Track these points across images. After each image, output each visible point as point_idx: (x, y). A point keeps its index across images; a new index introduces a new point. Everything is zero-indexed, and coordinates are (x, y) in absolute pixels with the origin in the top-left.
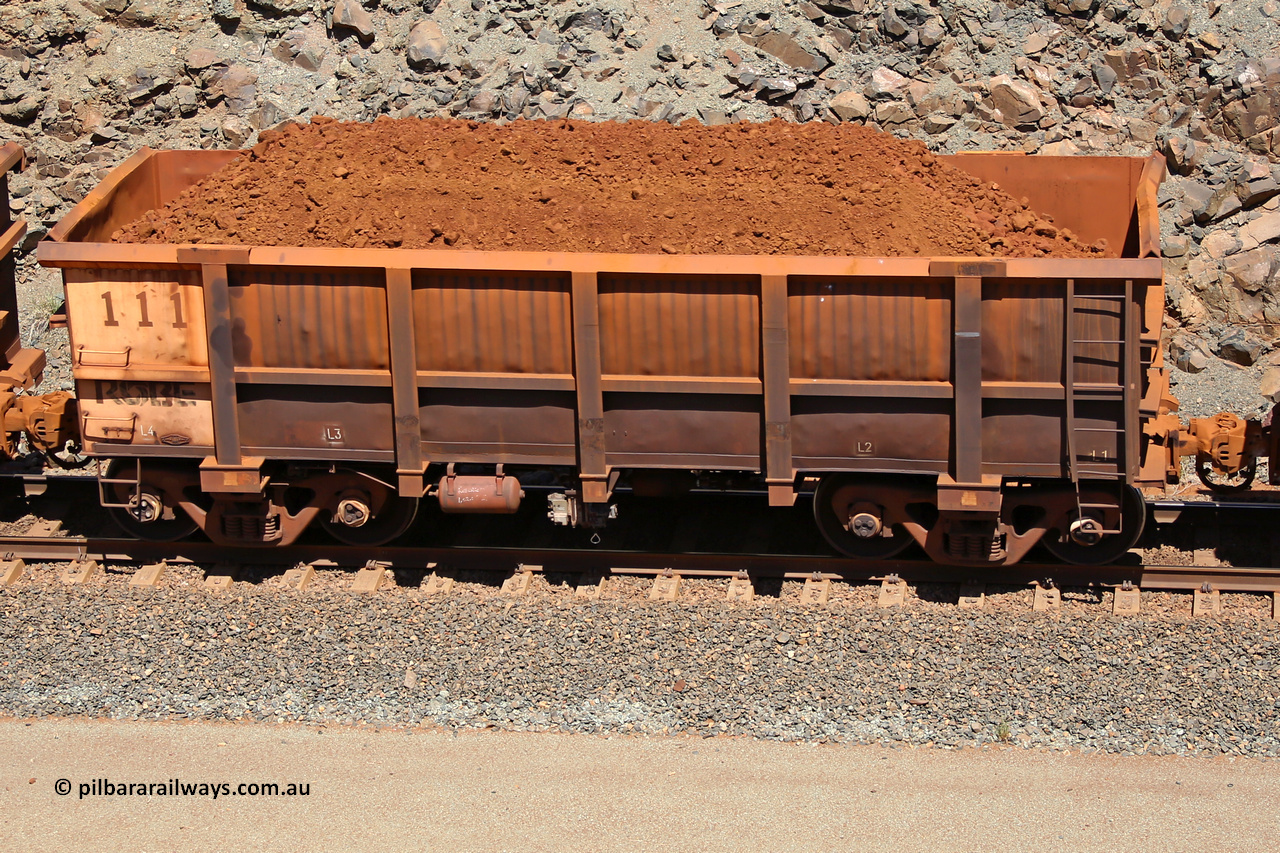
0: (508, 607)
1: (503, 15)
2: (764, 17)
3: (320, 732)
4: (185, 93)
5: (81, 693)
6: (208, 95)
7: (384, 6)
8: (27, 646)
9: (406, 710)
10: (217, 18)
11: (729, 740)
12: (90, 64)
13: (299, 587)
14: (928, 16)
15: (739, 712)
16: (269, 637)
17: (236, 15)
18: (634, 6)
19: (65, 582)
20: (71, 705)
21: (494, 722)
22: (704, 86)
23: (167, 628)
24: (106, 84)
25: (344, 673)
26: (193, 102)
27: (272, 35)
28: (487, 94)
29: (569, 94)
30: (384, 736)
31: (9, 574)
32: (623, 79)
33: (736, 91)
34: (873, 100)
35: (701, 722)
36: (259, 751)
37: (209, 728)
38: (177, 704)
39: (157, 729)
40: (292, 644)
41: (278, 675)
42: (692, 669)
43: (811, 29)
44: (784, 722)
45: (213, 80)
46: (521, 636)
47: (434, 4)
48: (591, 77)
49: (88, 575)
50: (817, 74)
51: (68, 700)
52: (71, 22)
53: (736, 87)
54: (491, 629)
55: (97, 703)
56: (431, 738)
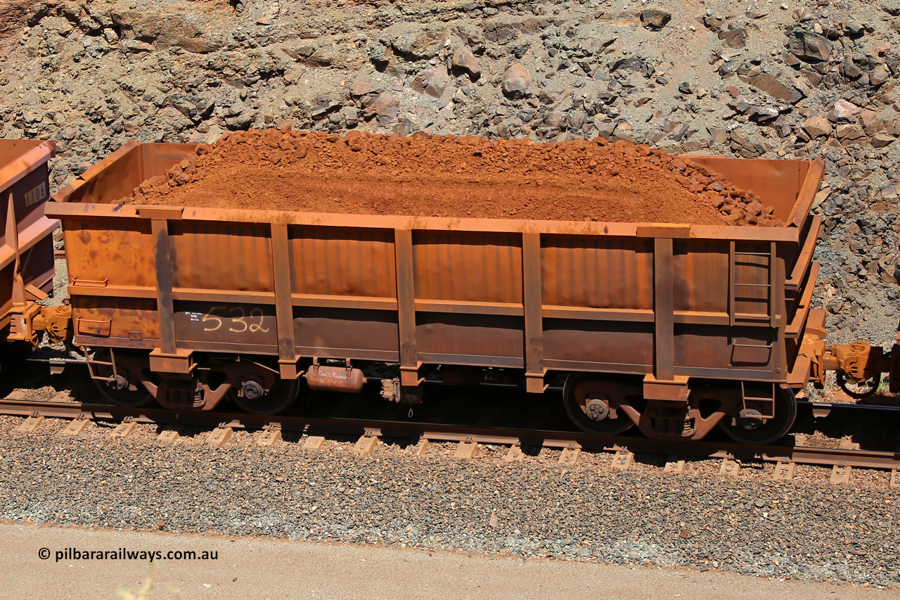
0: (563, 473)
1: (570, 60)
2: (756, 63)
3: (430, 555)
4: (350, 112)
5: (268, 521)
6: (365, 113)
7: (488, 54)
8: (234, 487)
9: (490, 542)
10: (373, 61)
11: (719, 574)
12: (287, 91)
13: (418, 453)
14: (877, 64)
15: (727, 554)
16: (397, 487)
17: (386, 58)
18: (663, 55)
19: (260, 444)
20: (262, 529)
21: (552, 554)
22: (712, 111)
23: (328, 479)
24: (297, 105)
25: (448, 515)
26: (355, 118)
27: (410, 73)
28: (557, 115)
29: (615, 116)
30: (475, 560)
31: (222, 437)
32: (654, 105)
33: (734, 115)
34: (834, 123)
35: (700, 560)
36: (388, 566)
37: (354, 549)
38: (333, 531)
39: (319, 548)
40: (412, 493)
41: (402, 514)
42: (694, 522)
43: (790, 72)
44: (759, 563)
45: (369, 103)
46: (572, 494)
47: (522, 52)
48: (631, 104)
49: (275, 440)
50: (794, 104)
51: (260, 525)
52: (275, 62)
53: (734, 112)
54: (551, 488)
55: (279, 528)
56: (507, 563)
